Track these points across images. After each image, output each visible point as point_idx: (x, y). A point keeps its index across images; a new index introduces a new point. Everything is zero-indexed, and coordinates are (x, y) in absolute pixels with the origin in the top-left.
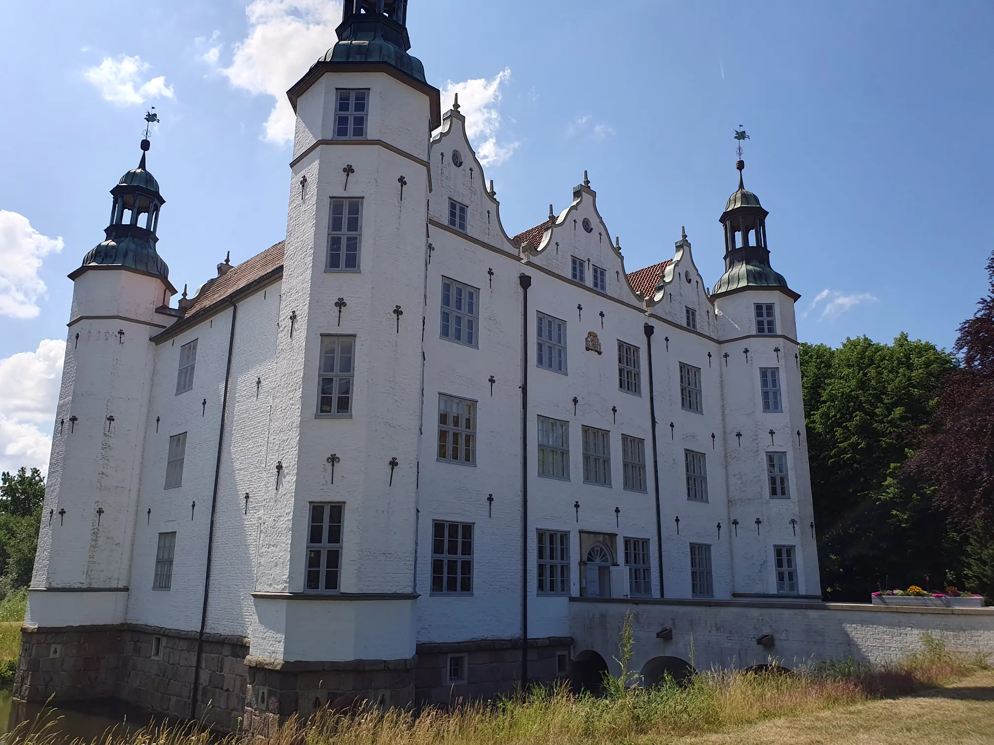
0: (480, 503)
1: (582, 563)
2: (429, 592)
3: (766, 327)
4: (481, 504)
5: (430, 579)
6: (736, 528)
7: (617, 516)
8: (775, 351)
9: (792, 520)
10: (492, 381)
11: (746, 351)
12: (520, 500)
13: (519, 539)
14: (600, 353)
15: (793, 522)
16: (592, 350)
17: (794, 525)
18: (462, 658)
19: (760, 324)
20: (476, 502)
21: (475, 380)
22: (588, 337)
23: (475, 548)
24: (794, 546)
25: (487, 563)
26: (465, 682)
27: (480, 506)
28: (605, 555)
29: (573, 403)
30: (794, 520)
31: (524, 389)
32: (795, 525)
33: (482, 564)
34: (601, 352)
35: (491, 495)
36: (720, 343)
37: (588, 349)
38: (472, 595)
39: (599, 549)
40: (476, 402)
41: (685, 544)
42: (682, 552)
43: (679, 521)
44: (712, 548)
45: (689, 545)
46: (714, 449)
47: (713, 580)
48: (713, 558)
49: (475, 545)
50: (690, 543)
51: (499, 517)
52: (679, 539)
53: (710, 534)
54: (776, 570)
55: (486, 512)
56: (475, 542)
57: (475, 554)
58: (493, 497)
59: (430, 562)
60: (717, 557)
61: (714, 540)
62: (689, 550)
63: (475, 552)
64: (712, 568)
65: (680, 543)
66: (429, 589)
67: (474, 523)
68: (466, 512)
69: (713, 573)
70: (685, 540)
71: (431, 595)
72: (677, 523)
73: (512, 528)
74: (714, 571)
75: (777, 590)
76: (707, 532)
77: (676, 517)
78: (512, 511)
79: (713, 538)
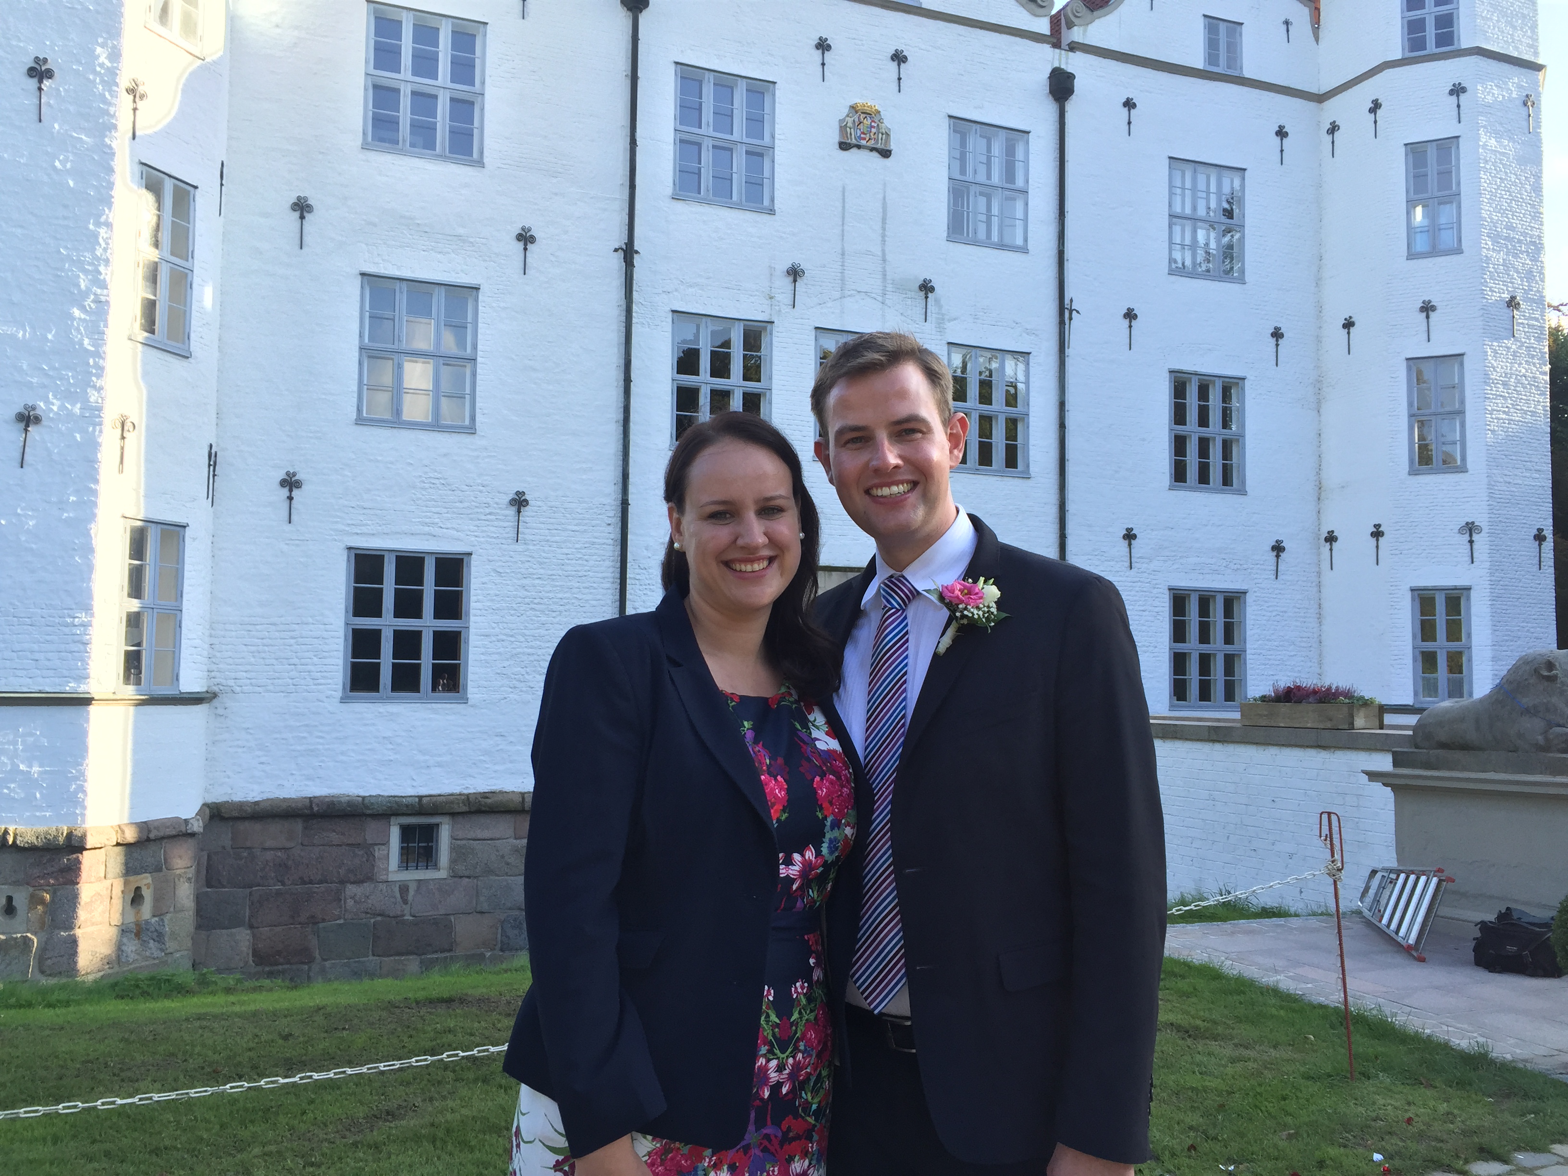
0: (487, 511)
2: (339, 694)
3: (1431, 32)
4: (490, 514)
5: (341, 668)
6: (1331, 550)
8: (1451, 93)
9: (1467, 524)
10: (526, 238)
11: (1376, 106)
12: (613, 503)
13: (608, 585)
14: (886, 153)
15: (1470, 530)
16: (859, 147)
17: (1471, 535)
18: (438, 825)
19: (1414, 28)
20: (479, 510)
21: (471, 240)
22: (848, 116)
23: (473, 605)
24: (1468, 589)
25: (512, 636)
26: (442, 874)
27: (489, 517)
29: (791, 278)
30: (1473, 523)
31: (628, 253)
32: (1475, 537)
33: (494, 639)
34: (890, 151)
35: (520, 494)
36: (1320, 98)
37: (844, 146)
38: (465, 700)
40: (477, 289)
41: (1155, 591)
42: (1142, 608)
43: (1134, 537)
44: (1250, 599)
45: (1167, 592)
46: (1277, 365)
47: (1249, 672)
48: (1252, 622)
49: (473, 598)
50: (1170, 589)
51: (548, 541)
52: (1135, 579)
53: (1245, 566)
54: (1414, 648)
55: (508, 530)
56: (472, 592)
57: (472, 618)
58: (527, 497)
59: (341, 633)
60: (1268, 620)
61: (1256, 581)
62: (1167, 605)
63: (472, 612)
64: (1248, 646)
65: (1137, 589)
66: (340, 687)
67: (470, 554)
68: (445, 530)
69: (1248, 657)
70: (1154, 582)
71: (344, 700)
72: (1127, 542)
73: (585, 563)
74: (1253, 651)
75: (1416, 694)
76: (1235, 562)
77: (1127, 530)
78: (585, 528)
79: (1256, 576)
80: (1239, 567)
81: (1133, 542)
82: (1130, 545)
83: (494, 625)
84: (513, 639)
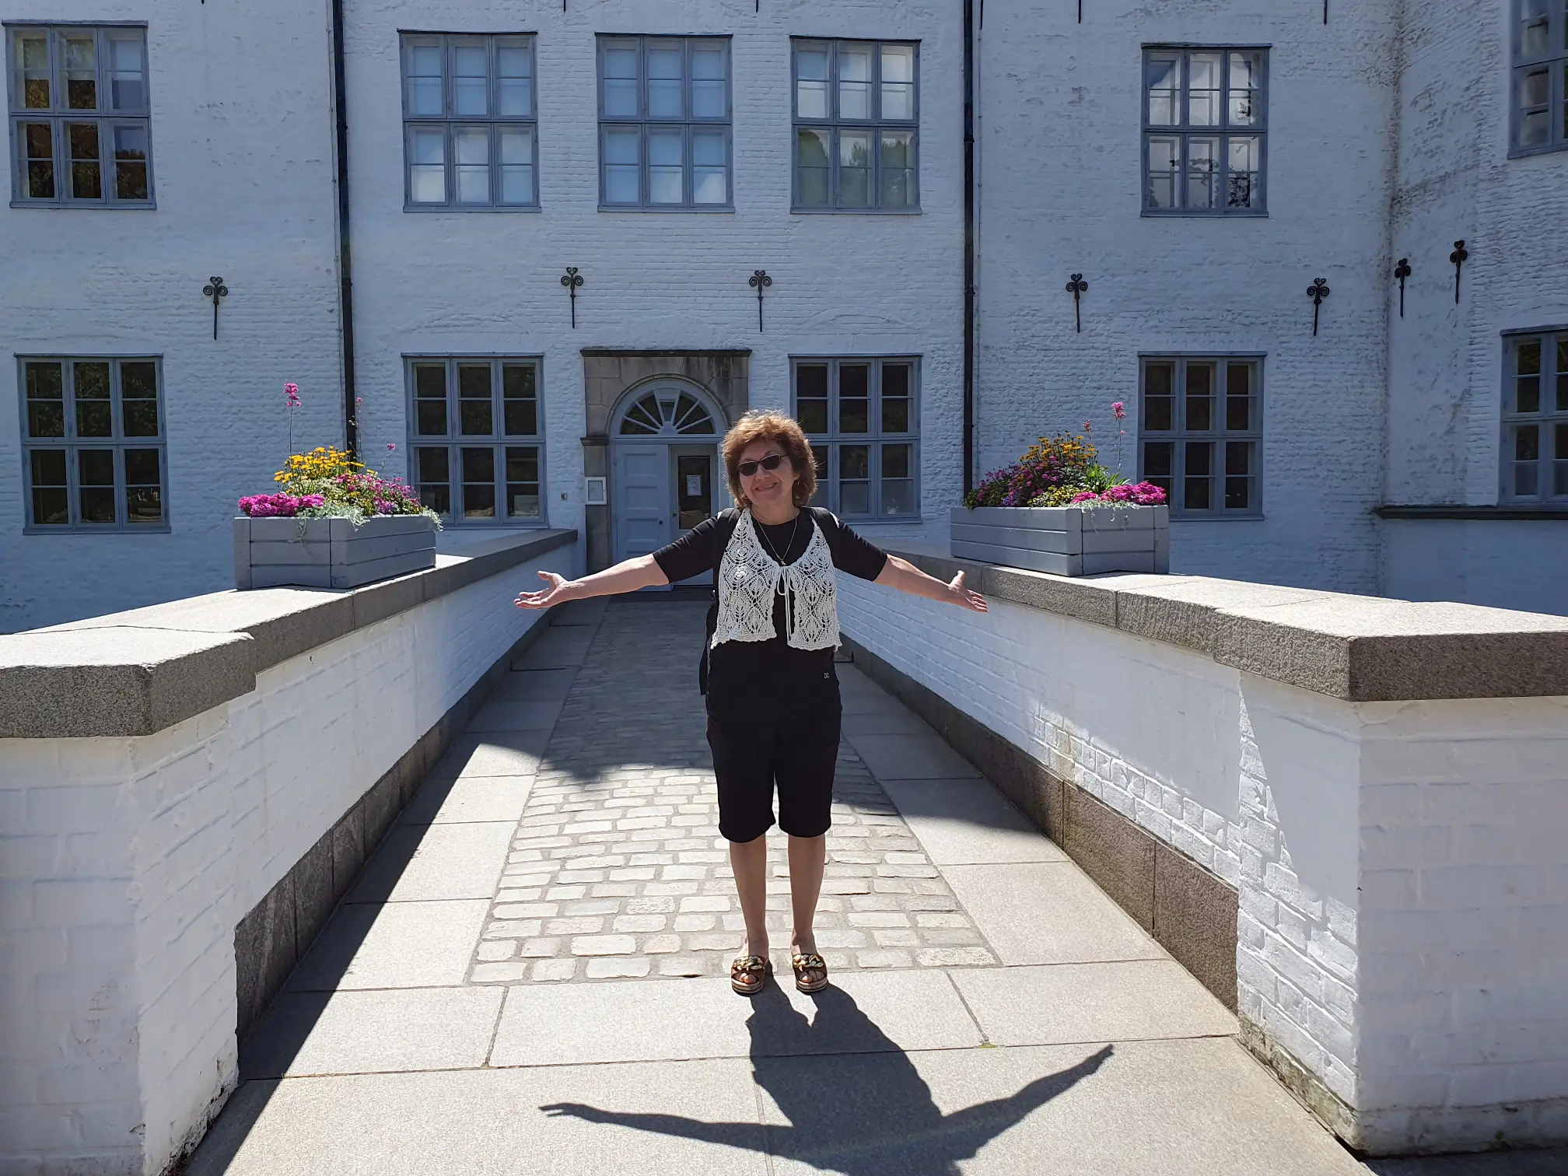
0: (178, 303)
1: (595, 440)
2: (21, 526)
4: (182, 307)
5: (20, 496)
6: (1402, 288)
7: (760, 298)
12: (336, 284)
20: (168, 304)
23: (170, 417)
25: (219, 452)
27: (180, 310)
28: (701, 412)
33: (197, 456)
35: (216, 280)
38: (166, 529)
39: (676, 397)
40: (143, 27)
41: (1116, 360)
42: (1095, 385)
43: (1084, 287)
44: (1270, 365)
45: (1136, 360)
46: (1325, 22)
47: (1266, 467)
48: (1274, 396)
49: (168, 410)
50: (1141, 357)
51: (255, 336)
52: (1083, 346)
53: (1264, 320)
54: (1503, 422)
55: (205, 325)
56: (167, 403)
57: (169, 433)
58: (225, 284)
59: (18, 457)
60: (1299, 393)
61: (1282, 339)
62: (1136, 378)
63: (168, 426)
64: (1265, 430)
65: (1088, 358)
66: (23, 516)
67: (160, 357)
68: (128, 330)
69: (1266, 445)
70: (1116, 347)
71: (26, 532)
72: (1073, 294)
73: (305, 360)
74: (1273, 438)
75: (1503, 490)
76: (1246, 313)
77: (1073, 277)
78: (302, 317)
79: (1279, 333)
80: (1253, 320)
81: (1081, 292)
82: (1077, 297)
83: (196, 440)
84: (220, 456)
